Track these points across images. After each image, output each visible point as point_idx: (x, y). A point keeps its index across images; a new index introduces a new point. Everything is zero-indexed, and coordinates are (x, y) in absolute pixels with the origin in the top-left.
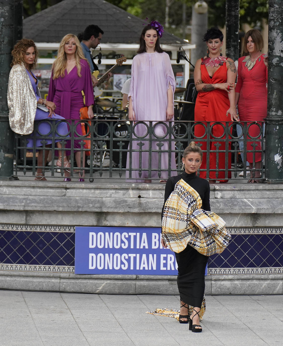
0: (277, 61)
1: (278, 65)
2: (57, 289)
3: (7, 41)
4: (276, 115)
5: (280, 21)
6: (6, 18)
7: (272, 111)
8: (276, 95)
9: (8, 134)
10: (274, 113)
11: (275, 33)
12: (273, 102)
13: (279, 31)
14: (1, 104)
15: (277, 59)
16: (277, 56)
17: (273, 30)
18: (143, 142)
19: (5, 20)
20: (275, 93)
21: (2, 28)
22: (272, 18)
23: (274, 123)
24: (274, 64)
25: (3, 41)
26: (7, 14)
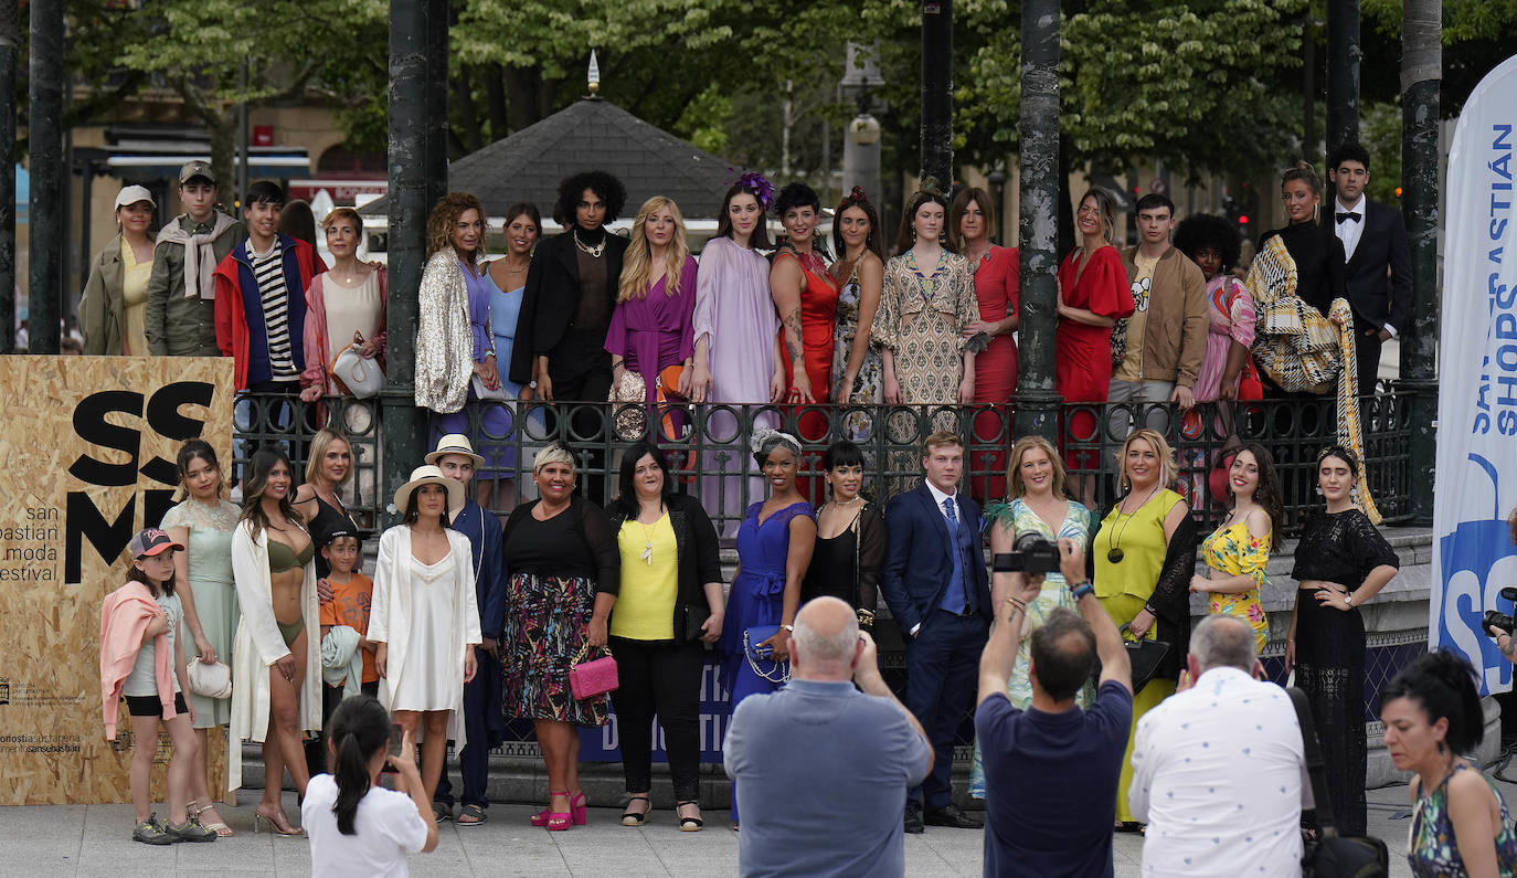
0: (1041, 262)
1: (1042, 272)
2: (531, 798)
3: (410, 219)
4: (1038, 388)
5: (1048, 170)
6: (408, 166)
7: (1030, 379)
8: (1038, 342)
9: (413, 436)
10: (1033, 385)
11: (1035, 198)
12: (1032, 358)
13: (1044, 193)
14: (397, 366)
15: (1041, 257)
16: (1041, 252)
17: (1030, 191)
18: (727, 453)
19: (405, 170)
20: (1036, 338)
21: (398, 189)
22: (1029, 162)
23: (1033, 407)
24: (1034, 269)
25: (401, 220)
26: (410, 157)
